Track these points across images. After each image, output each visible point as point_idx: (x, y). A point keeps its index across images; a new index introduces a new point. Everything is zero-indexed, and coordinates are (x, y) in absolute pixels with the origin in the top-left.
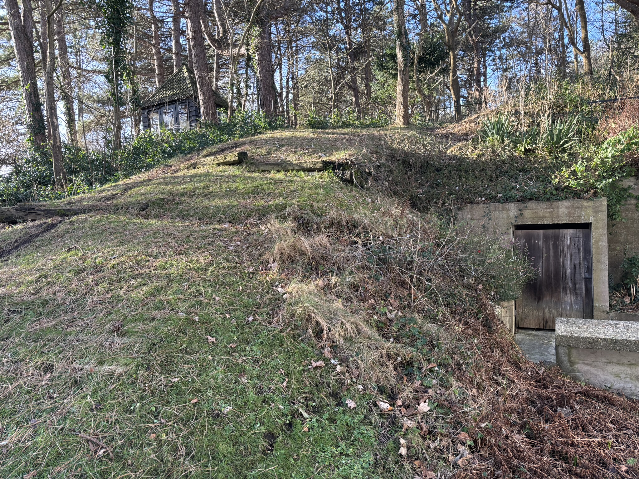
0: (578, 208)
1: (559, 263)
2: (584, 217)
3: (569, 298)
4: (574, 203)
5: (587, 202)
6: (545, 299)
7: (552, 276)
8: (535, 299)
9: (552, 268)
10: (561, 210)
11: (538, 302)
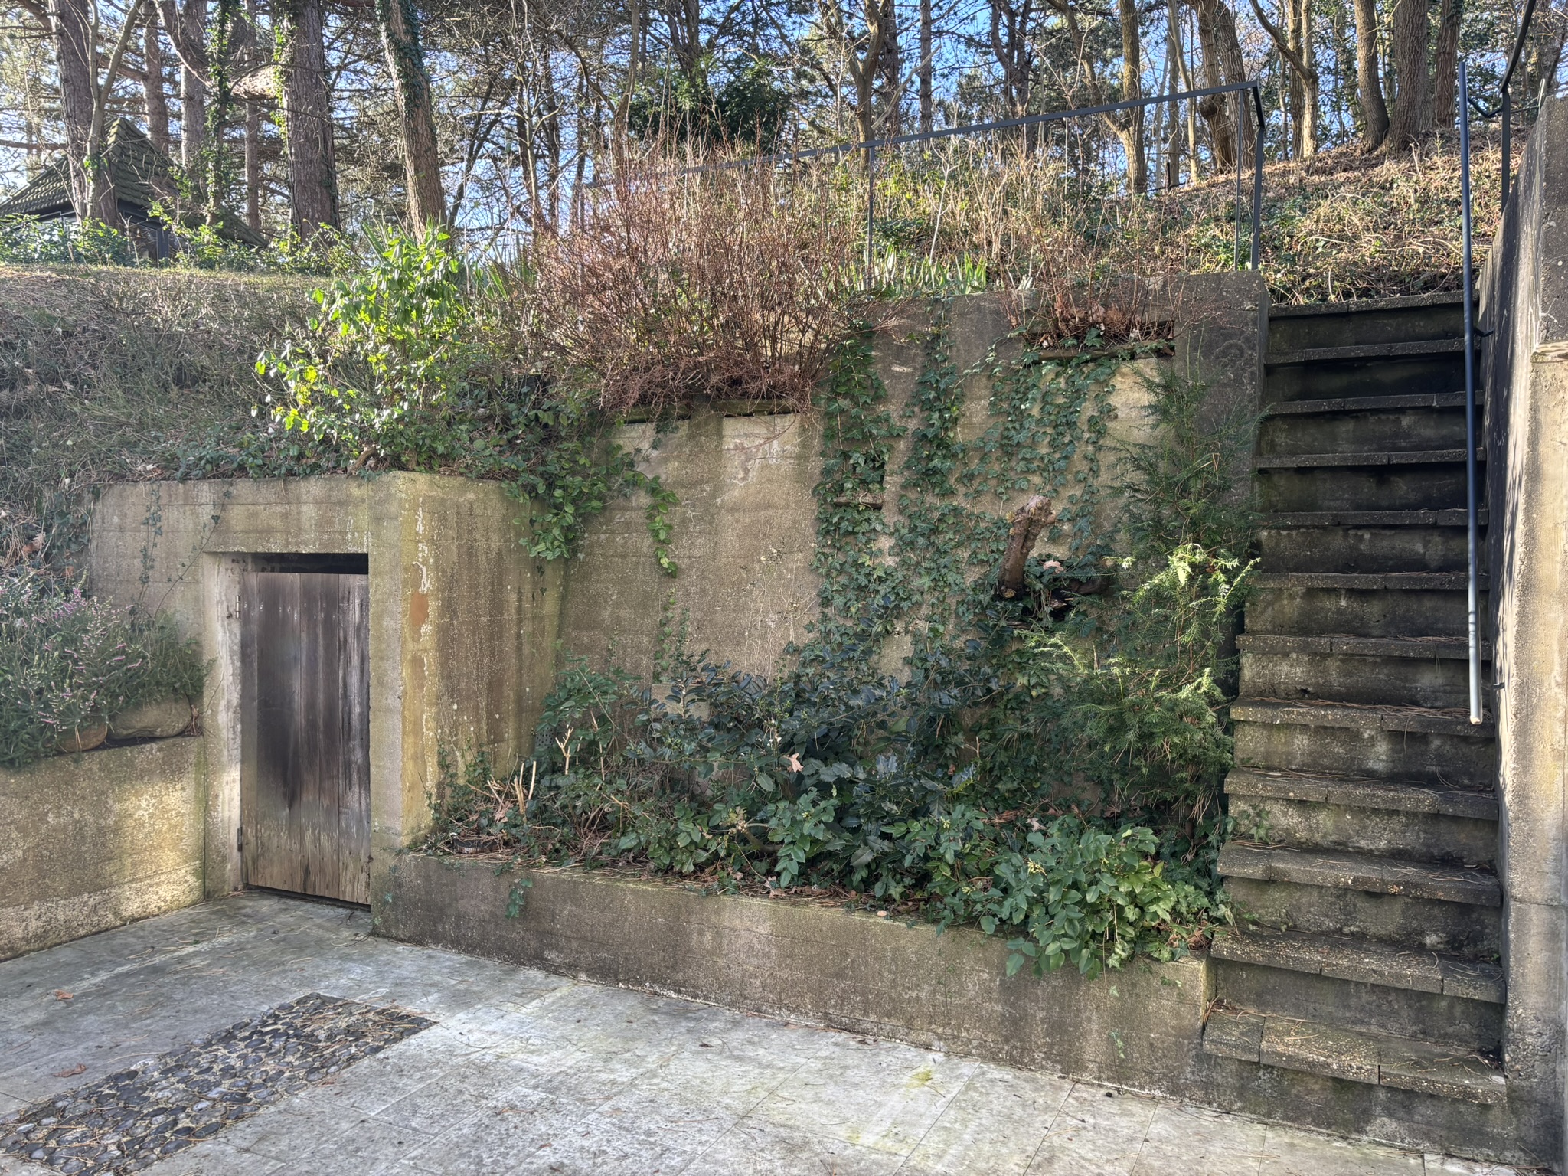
0: (340, 503)
1: (335, 681)
2: (353, 534)
3: (356, 797)
4: (331, 489)
5: (359, 486)
6: (304, 798)
7: (320, 722)
8: (285, 795)
9: (321, 697)
10: (304, 508)
11: (290, 807)
